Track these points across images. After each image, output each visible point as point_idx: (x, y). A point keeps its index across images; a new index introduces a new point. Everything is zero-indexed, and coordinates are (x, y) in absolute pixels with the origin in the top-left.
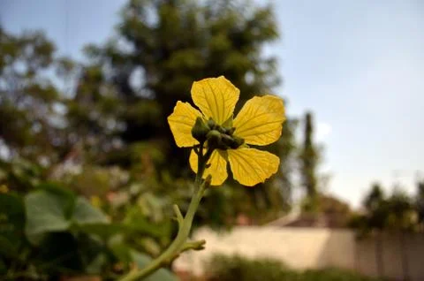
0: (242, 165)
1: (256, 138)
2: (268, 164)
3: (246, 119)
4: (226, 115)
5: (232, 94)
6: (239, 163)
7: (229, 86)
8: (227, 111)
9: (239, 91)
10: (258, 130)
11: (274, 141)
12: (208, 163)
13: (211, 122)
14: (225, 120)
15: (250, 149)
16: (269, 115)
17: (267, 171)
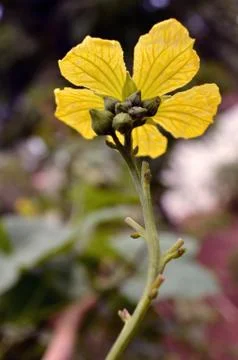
0: (176, 119)
1: (171, 82)
2: (204, 100)
3: (146, 68)
4: (120, 78)
5: (112, 51)
6: (170, 118)
7: (102, 45)
8: (118, 72)
9: (118, 43)
10: (168, 70)
11: (195, 73)
12: (134, 148)
13: (109, 103)
14: (123, 85)
15: (173, 97)
16: (170, 48)
17: (209, 108)
